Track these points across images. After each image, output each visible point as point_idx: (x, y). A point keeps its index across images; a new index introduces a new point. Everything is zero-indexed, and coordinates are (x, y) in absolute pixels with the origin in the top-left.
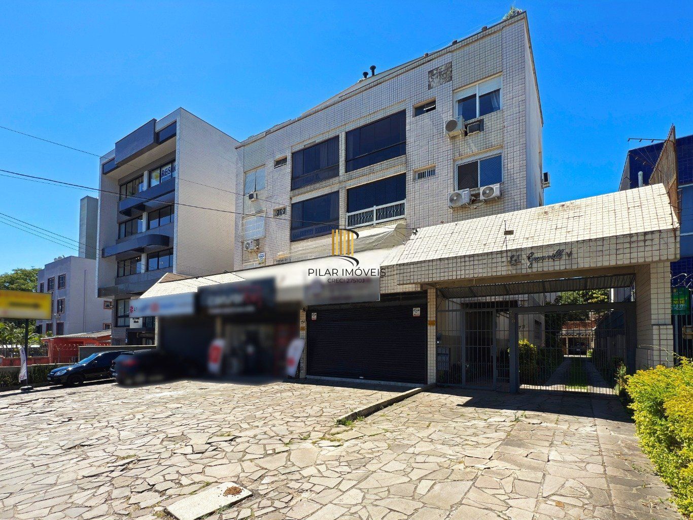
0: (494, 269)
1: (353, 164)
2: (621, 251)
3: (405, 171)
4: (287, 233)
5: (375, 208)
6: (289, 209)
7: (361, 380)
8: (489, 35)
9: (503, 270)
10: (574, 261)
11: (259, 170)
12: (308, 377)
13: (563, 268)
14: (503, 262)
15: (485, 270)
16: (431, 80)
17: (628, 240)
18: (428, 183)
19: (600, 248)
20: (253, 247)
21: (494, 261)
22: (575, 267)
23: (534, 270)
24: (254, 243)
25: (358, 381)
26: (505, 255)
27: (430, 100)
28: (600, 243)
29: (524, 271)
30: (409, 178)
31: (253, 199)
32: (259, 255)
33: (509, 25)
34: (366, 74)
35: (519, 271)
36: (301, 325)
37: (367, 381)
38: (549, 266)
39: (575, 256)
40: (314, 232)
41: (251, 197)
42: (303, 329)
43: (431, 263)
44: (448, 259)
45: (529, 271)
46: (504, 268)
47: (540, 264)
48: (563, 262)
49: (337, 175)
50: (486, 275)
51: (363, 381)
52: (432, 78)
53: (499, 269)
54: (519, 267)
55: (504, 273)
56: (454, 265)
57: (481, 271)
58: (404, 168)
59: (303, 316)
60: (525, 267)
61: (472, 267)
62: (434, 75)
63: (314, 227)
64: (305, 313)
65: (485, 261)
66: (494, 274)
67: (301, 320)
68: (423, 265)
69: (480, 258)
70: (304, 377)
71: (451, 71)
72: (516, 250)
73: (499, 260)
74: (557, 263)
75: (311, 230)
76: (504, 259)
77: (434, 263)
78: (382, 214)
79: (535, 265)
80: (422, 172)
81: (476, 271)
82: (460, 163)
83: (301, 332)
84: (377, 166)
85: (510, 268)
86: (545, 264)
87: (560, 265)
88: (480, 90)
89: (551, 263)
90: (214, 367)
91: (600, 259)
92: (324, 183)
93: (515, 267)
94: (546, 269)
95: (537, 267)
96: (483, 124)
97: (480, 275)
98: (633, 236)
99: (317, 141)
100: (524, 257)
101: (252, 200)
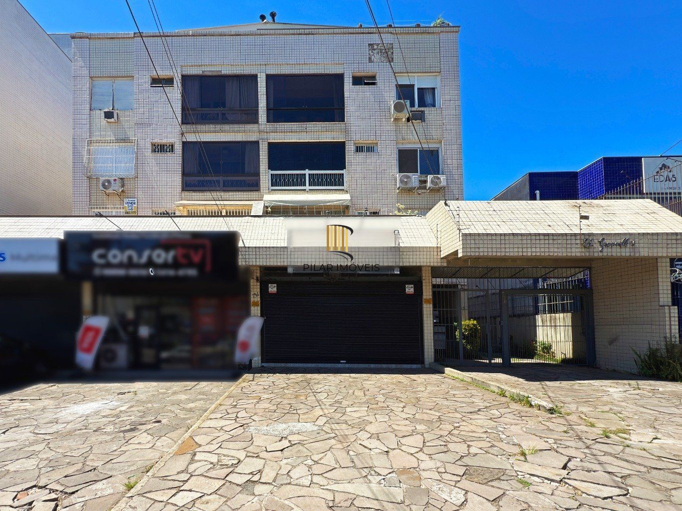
0: (569, 250)
1: (277, 115)
2: (670, 246)
3: (344, 140)
4: (178, 179)
5: (307, 172)
6: (178, 148)
7: (343, 364)
8: (428, 33)
9: (577, 251)
10: (637, 250)
11: (119, 81)
12: (265, 365)
13: (628, 254)
14: (577, 244)
15: (560, 250)
16: (371, 54)
17: (674, 237)
18: (371, 159)
19: (655, 241)
20: (116, 187)
21: (569, 242)
22: (637, 255)
23: (605, 254)
24: (118, 183)
25: (339, 365)
26: (578, 237)
27: (370, 74)
28: (655, 237)
29: (596, 254)
30: (350, 149)
31: (112, 120)
32: (126, 200)
33: (446, 32)
34: (263, 17)
35: (591, 254)
36: (252, 300)
37: (353, 365)
38: (616, 252)
39: (637, 245)
40: (221, 184)
41: (109, 115)
42: (255, 304)
43: (503, 237)
44: (522, 235)
45: (601, 254)
46: (579, 250)
47: (609, 250)
48: (628, 250)
49: (255, 121)
50: (561, 255)
51: (347, 366)
52: (372, 52)
53: (573, 250)
54: (591, 250)
55: (578, 254)
56: (529, 242)
57: (556, 250)
58: (342, 136)
59: (255, 289)
60: (597, 251)
61: (547, 246)
62: (374, 50)
63: (221, 179)
64: (259, 284)
65: (559, 241)
66: (569, 254)
67: (252, 293)
68: (494, 238)
69: (555, 238)
70: (260, 365)
71: (393, 53)
72: (589, 235)
73: (573, 242)
74: (623, 250)
75: (218, 182)
76: (578, 242)
77: (507, 238)
78: (316, 181)
79: (605, 250)
80: (361, 145)
81: (552, 250)
82: (402, 147)
83: (252, 308)
84: (311, 125)
85: (583, 250)
86: (614, 250)
87: (625, 252)
88: (419, 82)
89: (619, 250)
90: (86, 359)
91: (655, 250)
92: (236, 127)
93: (588, 250)
94: (614, 254)
95: (607, 252)
96: (424, 116)
97: (556, 254)
98: (678, 235)
99: (223, 73)
100: (596, 241)
101: (109, 120)
